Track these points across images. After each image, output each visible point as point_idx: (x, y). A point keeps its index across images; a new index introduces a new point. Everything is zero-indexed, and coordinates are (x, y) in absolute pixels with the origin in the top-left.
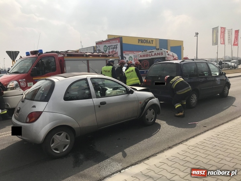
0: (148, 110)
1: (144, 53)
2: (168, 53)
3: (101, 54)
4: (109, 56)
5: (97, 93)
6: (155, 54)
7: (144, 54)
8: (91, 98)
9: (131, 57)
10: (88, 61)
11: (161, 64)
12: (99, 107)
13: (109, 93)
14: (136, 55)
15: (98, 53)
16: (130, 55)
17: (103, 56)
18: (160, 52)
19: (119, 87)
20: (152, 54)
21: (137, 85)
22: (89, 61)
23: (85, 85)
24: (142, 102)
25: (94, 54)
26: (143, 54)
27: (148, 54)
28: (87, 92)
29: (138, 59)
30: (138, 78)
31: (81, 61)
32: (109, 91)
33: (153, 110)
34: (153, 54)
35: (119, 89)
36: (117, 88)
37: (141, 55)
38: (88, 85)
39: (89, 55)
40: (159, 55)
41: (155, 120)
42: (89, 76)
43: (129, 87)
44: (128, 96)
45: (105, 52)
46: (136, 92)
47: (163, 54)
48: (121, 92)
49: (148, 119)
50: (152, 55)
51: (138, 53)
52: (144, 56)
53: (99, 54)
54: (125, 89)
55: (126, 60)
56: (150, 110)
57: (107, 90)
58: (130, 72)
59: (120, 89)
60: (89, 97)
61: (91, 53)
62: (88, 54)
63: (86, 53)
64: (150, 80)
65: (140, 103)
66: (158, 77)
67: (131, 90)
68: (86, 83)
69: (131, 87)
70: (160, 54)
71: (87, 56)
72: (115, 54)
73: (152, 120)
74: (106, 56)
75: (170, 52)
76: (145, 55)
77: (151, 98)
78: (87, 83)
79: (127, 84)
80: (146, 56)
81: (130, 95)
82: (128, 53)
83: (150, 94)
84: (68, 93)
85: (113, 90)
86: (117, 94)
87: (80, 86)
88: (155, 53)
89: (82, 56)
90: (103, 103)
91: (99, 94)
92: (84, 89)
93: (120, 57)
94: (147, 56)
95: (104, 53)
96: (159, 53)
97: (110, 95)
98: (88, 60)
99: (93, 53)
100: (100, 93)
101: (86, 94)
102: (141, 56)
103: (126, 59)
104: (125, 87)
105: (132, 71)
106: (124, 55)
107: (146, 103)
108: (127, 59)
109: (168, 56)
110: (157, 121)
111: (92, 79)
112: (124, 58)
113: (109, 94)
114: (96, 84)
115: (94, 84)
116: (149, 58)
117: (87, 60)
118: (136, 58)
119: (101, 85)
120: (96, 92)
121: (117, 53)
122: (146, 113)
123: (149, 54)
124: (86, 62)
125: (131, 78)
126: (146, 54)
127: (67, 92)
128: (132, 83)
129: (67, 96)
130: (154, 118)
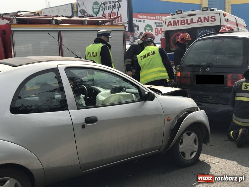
0: (185, 134)
1: (177, 17)
2: (226, 17)
3: (87, 19)
4: (104, 22)
5: (79, 98)
6: (200, 20)
7: (176, 20)
8: (67, 109)
9: (149, 26)
10: (60, 33)
11: (211, 41)
12: (83, 127)
13: (104, 98)
14: (160, 22)
15: (80, 17)
16: (148, 22)
17: (90, 23)
18: (210, 16)
19: (125, 87)
20: (192, 19)
21: (162, 83)
22: (63, 34)
23: (54, 84)
24: (173, 118)
25: (73, 18)
26: (174, 20)
27: (185, 19)
28: (58, 96)
29: (163, 30)
30: (164, 69)
31: (46, 34)
32: (103, 94)
33: (196, 135)
34: (195, 19)
35: (125, 91)
36: (120, 89)
37: (170, 22)
38: (60, 82)
39: (63, 22)
40: (208, 21)
41: (198, 155)
42: (61, 63)
43: (146, 86)
44: (143, 105)
45: (95, 16)
46: (158, 97)
47: (215, 20)
48: (129, 98)
49: (183, 154)
50: (193, 22)
51: (163, 18)
52: (176, 23)
53: (84, 19)
54: (136, 91)
55: (139, 32)
56: (189, 134)
57: (98, 92)
58: (148, 55)
59: (127, 90)
60: (63, 106)
61: (66, 17)
62: (59, 19)
63: (57, 16)
64: (189, 73)
65: (168, 120)
66: (206, 67)
67: (149, 93)
68: (56, 77)
69: (149, 86)
70: (210, 19)
71: (57, 23)
72: (115, 18)
73: (193, 156)
74: (97, 23)
75: (229, 16)
76: (178, 21)
77: (191, 110)
78: (58, 77)
79: (141, 80)
80: (181, 24)
81: (148, 103)
82: (143, 17)
83: (188, 102)
84: (20, 98)
85: (112, 93)
86: (120, 100)
87: (44, 84)
88: (200, 18)
89: (49, 22)
90: (90, 120)
91: (83, 102)
92: (52, 91)
93: (127, 25)
94: (183, 22)
95: (92, 16)
96: (208, 17)
97: (104, 104)
98: (60, 31)
99: (71, 17)
100: (85, 98)
101: (55, 101)
102: (170, 24)
103: (138, 29)
104: (138, 87)
105: (154, 53)
106: (135, 21)
107: (181, 120)
108: (141, 30)
109: (225, 24)
110: (203, 157)
111: (67, 69)
112: (136, 29)
113: (103, 101)
114: (77, 81)
115: (72, 79)
116: (186, 27)
117: (58, 31)
118: (159, 28)
119: (87, 83)
120: (77, 96)
121: (120, 16)
122: (180, 141)
123: (187, 20)
124: (56, 35)
125: (150, 68)
126: (180, 19)
127: (17, 96)
128: (151, 78)
129: (18, 104)
130: (196, 150)
